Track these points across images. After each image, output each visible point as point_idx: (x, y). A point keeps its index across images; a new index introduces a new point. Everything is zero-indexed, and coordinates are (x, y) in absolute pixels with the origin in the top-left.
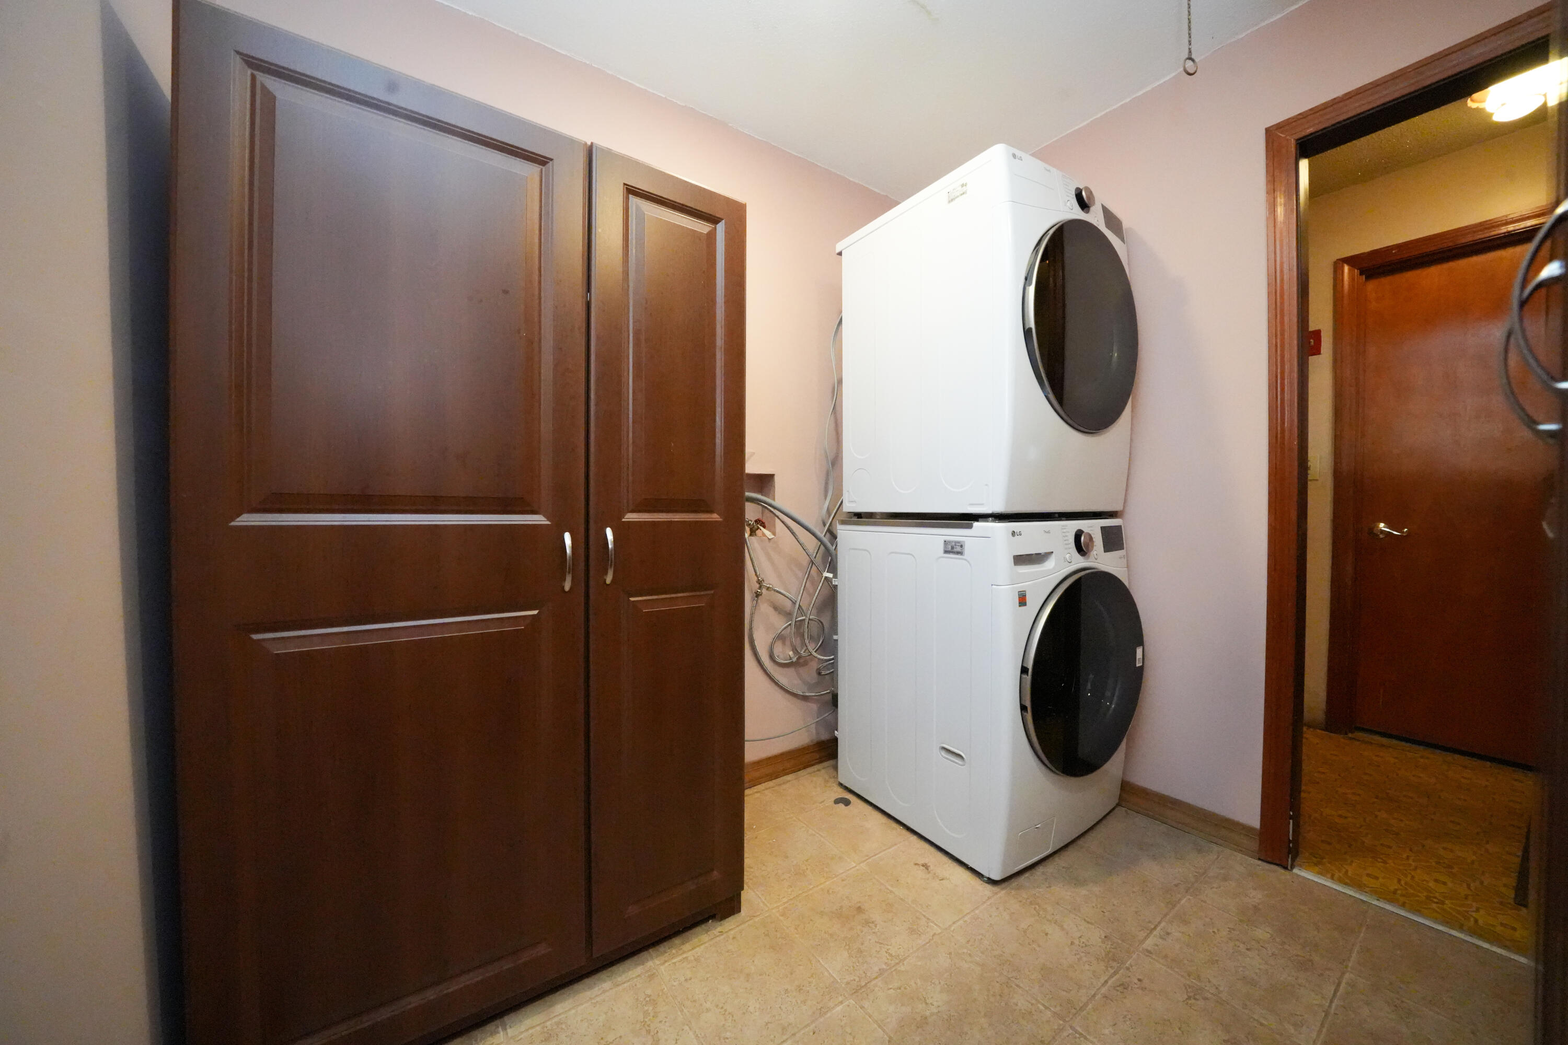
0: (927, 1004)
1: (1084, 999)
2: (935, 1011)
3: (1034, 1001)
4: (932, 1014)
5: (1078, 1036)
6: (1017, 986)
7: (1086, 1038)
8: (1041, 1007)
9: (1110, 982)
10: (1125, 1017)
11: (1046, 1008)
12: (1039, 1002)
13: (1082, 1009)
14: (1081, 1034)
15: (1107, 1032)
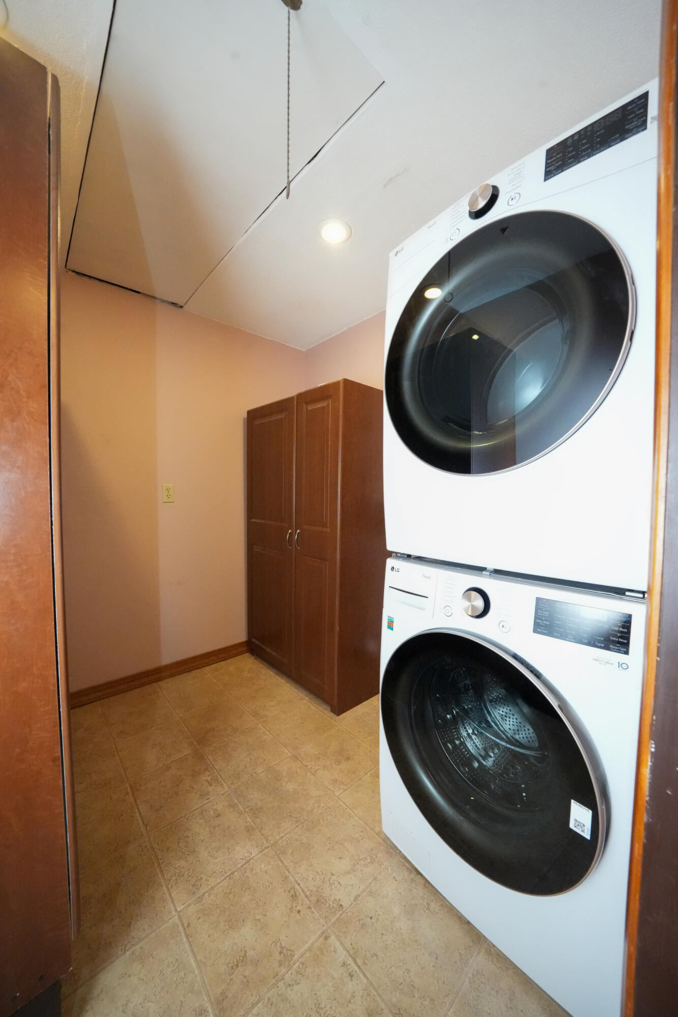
0: (287, 782)
1: (286, 863)
2: (283, 785)
3: (286, 832)
4: (282, 784)
5: (263, 848)
6: (297, 826)
7: (261, 852)
8: (282, 835)
9: (297, 886)
10: (271, 883)
11: (282, 838)
12: (286, 835)
13: (279, 858)
14: (263, 850)
15: (263, 866)
